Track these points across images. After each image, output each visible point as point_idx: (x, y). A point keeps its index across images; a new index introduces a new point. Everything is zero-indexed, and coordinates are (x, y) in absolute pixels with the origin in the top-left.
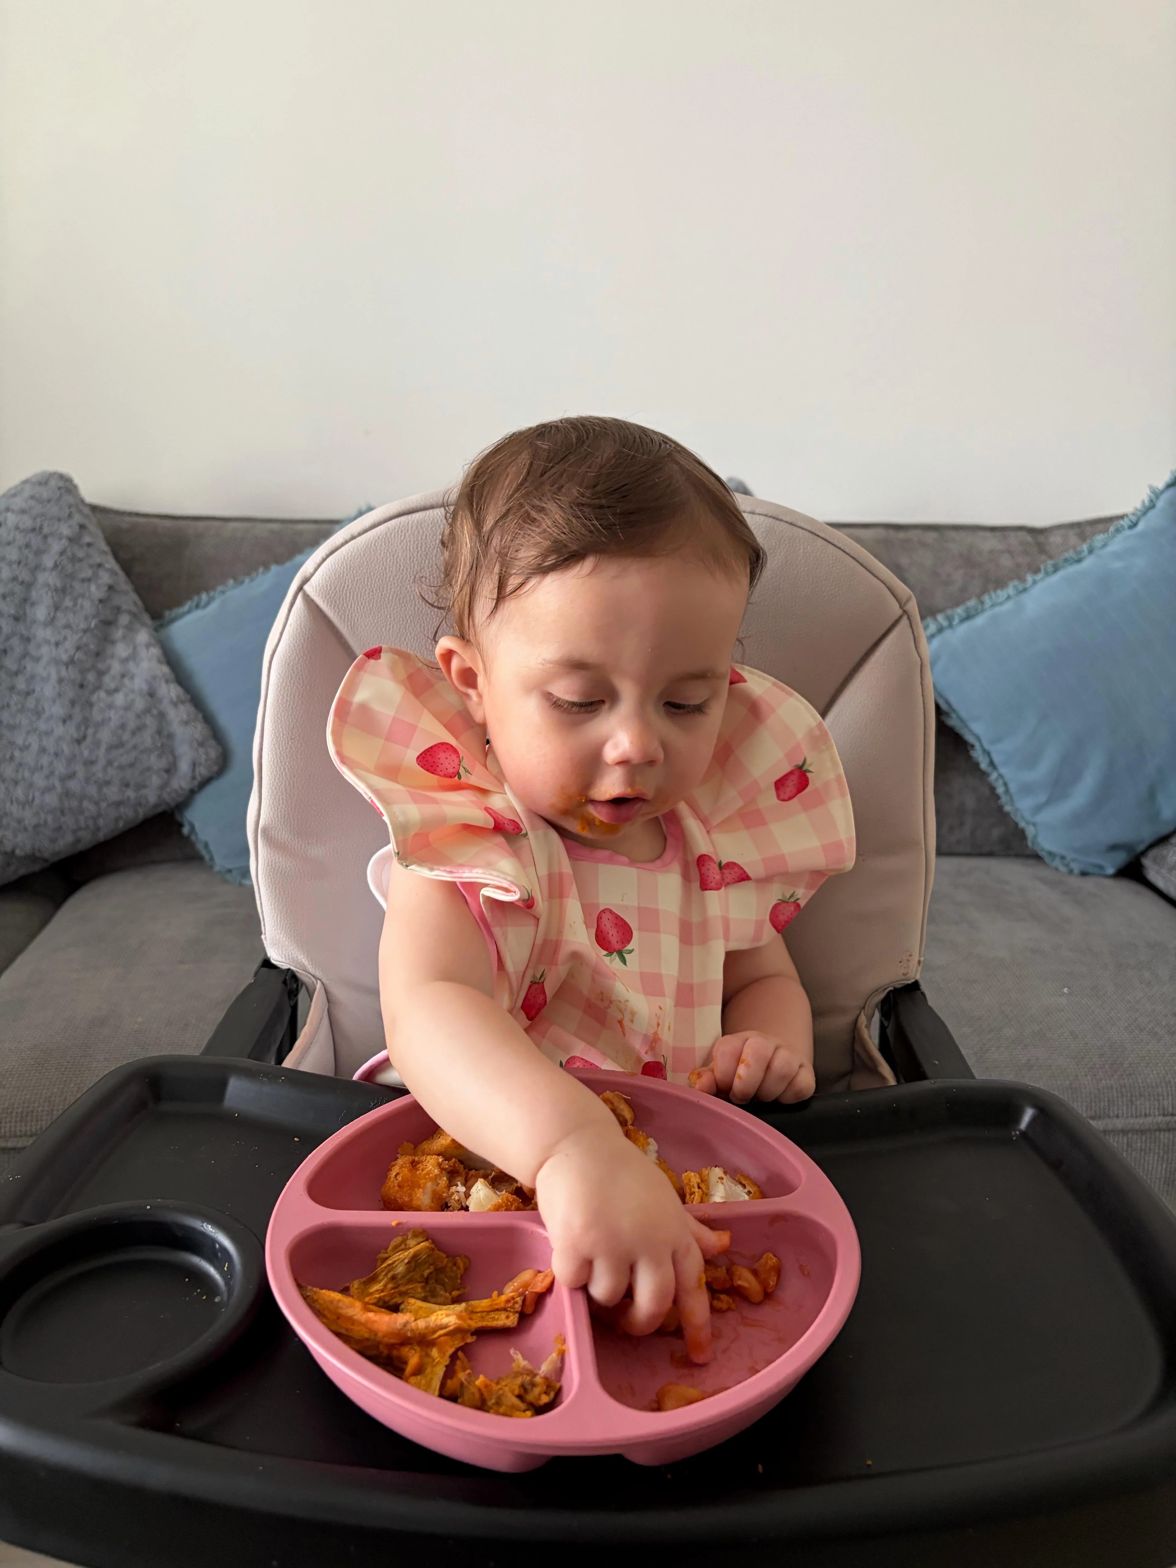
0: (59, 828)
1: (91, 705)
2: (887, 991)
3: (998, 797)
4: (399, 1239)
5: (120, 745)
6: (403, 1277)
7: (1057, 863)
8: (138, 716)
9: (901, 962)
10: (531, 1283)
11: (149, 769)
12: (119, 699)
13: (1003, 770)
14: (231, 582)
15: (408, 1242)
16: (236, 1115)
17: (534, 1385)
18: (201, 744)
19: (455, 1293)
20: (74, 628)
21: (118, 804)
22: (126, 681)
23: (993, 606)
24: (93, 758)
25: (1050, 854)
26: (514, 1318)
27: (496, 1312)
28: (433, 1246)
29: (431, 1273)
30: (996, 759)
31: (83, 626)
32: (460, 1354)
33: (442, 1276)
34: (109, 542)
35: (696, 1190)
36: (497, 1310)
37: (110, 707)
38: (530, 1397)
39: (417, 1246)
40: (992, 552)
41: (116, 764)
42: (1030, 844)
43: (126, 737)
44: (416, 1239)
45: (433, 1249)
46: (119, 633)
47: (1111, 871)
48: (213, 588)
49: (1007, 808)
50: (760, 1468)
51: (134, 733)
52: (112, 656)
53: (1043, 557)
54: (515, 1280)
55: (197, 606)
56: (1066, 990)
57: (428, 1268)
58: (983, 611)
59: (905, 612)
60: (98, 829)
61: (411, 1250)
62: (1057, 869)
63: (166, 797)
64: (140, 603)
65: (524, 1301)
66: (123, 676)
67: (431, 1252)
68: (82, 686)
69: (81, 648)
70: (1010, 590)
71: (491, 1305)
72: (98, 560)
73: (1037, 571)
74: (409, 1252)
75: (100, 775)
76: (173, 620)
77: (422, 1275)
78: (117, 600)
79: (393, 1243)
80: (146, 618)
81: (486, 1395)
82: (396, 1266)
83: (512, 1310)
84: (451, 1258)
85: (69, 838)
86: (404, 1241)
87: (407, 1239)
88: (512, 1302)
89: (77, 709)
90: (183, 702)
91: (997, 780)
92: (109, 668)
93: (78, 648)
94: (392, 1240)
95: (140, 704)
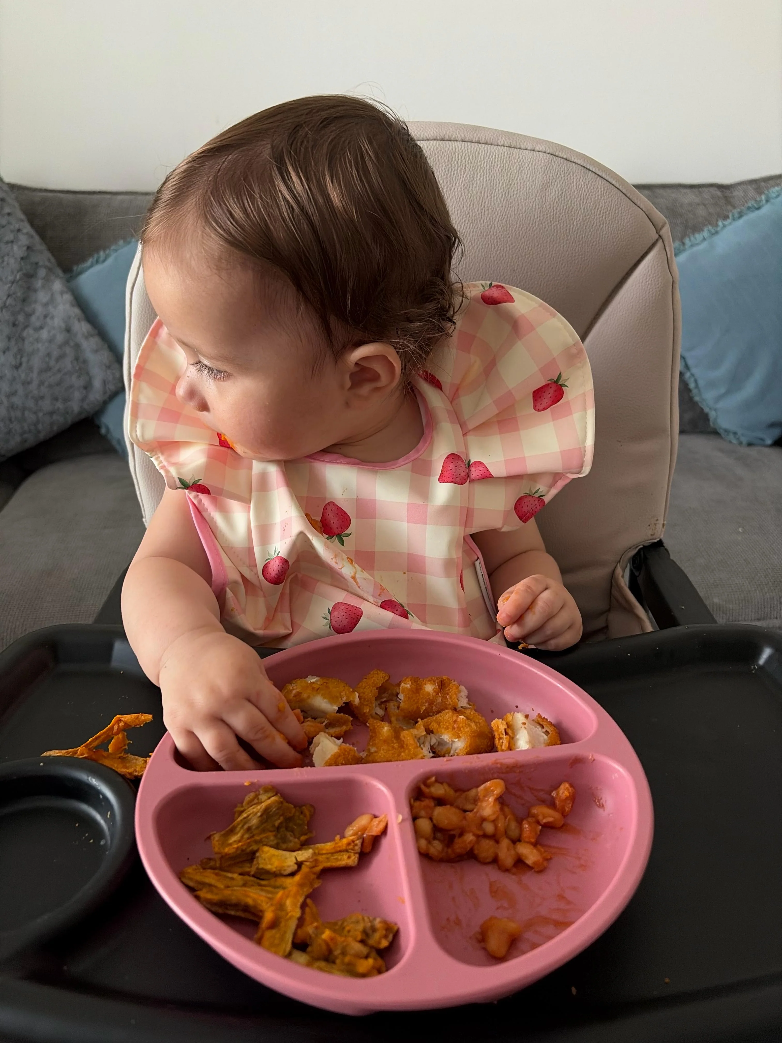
0: (9, 432)
1: (23, 339)
2: (638, 549)
3: (690, 390)
4: (252, 795)
5: (48, 369)
6: (257, 828)
7: (731, 437)
8: (60, 347)
9: (649, 525)
10: (368, 827)
11: (71, 387)
12: (44, 334)
13: (694, 370)
14: (121, 242)
15: (260, 797)
16: (122, 672)
17: (374, 930)
18: (109, 367)
19: (303, 838)
20: (4, 280)
21: (52, 413)
22: (48, 320)
23: (692, 246)
24: (29, 379)
25: (727, 431)
26: (355, 858)
27: (339, 853)
28: (282, 800)
29: (281, 823)
30: (690, 362)
31: (10, 278)
32: (309, 901)
33: (291, 825)
34: (25, 212)
35: (504, 736)
36: (340, 851)
37: (38, 340)
38: (371, 942)
39: (267, 801)
40: (690, 204)
41: (46, 384)
42: (711, 423)
43: (52, 363)
44: (267, 794)
45: (282, 803)
46: (39, 284)
47: (769, 442)
48: (109, 247)
49: (697, 399)
50: (574, 990)
51: (57, 360)
52: (36, 302)
53: (729, 208)
54: (353, 824)
55: (97, 262)
56: (740, 530)
57: (279, 819)
58: (684, 250)
59: (660, 236)
60: (39, 432)
61: (263, 804)
62: (730, 442)
63: (86, 406)
64: (53, 260)
65: (362, 844)
66: (45, 317)
67: (280, 805)
68: (14, 325)
69: (11, 295)
70: (705, 234)
71: (334, 848)
72: (17, 226)
73: (726, 217)
74: (261, 805)
75: (36, 392)
76: (80, 273)
77: (274, 826)
78: (34, 258)
79: (247, 798)
80: (59, 272)
81: (332, 945)
82: (250, 819)
83: (352, 851)
84: (297, 808)
85: (18, 439)
86: (257, 797)
87: (259, 794)
88: (353, 844)
89: (13, 342)
90: (92, 336)
91: (690, 378)
92: (33, 312)
93: (9, 296)
94: (246, 795)
95: (60, 338)
